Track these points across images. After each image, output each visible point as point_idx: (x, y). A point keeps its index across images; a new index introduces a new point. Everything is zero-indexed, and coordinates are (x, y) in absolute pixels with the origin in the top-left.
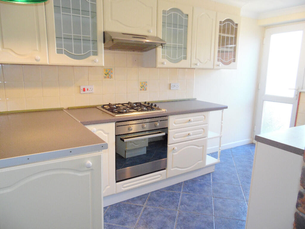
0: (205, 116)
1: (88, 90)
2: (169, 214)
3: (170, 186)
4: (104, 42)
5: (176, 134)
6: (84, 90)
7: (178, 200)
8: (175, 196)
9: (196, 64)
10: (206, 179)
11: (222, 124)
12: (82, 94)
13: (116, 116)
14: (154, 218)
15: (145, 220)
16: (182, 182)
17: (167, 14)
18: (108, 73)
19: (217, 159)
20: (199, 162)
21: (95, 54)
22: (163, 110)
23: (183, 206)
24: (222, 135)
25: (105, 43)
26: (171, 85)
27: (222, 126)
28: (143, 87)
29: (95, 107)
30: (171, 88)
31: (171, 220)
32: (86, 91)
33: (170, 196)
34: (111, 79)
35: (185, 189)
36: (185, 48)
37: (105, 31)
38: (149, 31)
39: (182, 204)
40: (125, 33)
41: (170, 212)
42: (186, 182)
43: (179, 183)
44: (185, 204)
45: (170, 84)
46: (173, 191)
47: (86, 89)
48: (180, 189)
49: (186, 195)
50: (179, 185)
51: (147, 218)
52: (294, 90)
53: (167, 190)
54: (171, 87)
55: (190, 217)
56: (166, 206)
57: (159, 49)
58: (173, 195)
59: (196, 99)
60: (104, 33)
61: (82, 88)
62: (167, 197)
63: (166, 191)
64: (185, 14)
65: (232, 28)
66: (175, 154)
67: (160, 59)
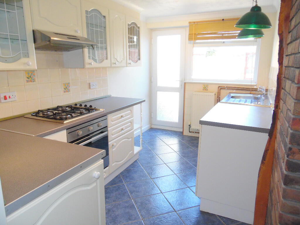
0: (131, 111)
1: (10, 97)
2: (127, 205)
3: (111, 181)
4: (35, 42)
5: (114, 131)
6: (5, 98)
7: (126, 191)
8: (121, 188)
9: (115, 64)
10: (137, 166)
11: (142, 116)
12: (3, 103)
13: (65, 122)
14: (117, 213)
15: (110, 218)
16: (119, 175)
17: (90, 14)
18: (30, 76)
19: (140, 147)
20: (130, 152)
21: (27, 55)
22: (101, 110)
23: (133, 194)
24: (142, 125)
25: (35, 44)
26: (91, 85)
27: (141, 117)
28: (67, 89)
29: (22, 116)
31: (133, 209)
32: (8, 100)
33: (117, 190)
34: (34, 82)
35: (126, 180)
36: (106, 49)
37: (34, 29)
38: (76, 31)
39: (131, 193)
40: (57, 33)
41: (127, 202)
42: (122, 173)
43: (117, 176)
44: (134, 192)
45: (90, 84)
46: (117, 185)
47: (8, 97)
48: (121, 181)
49: (130, 184)
50: (118, 178)
51: (111, 216)
52: (179, 82)
53: (111, 185)
54: (91, 87)
55: (145, 201)
56: (119, 199)
57: (86, 50)
58: (119, 188)
59: (111, 96)
60: (33, 31)
61: (2, 96)
62: (116, 191)
63: (110, 187)
64: (103, 16)
65: (136, 30)
66: (114, 150)
67: (87, 60)
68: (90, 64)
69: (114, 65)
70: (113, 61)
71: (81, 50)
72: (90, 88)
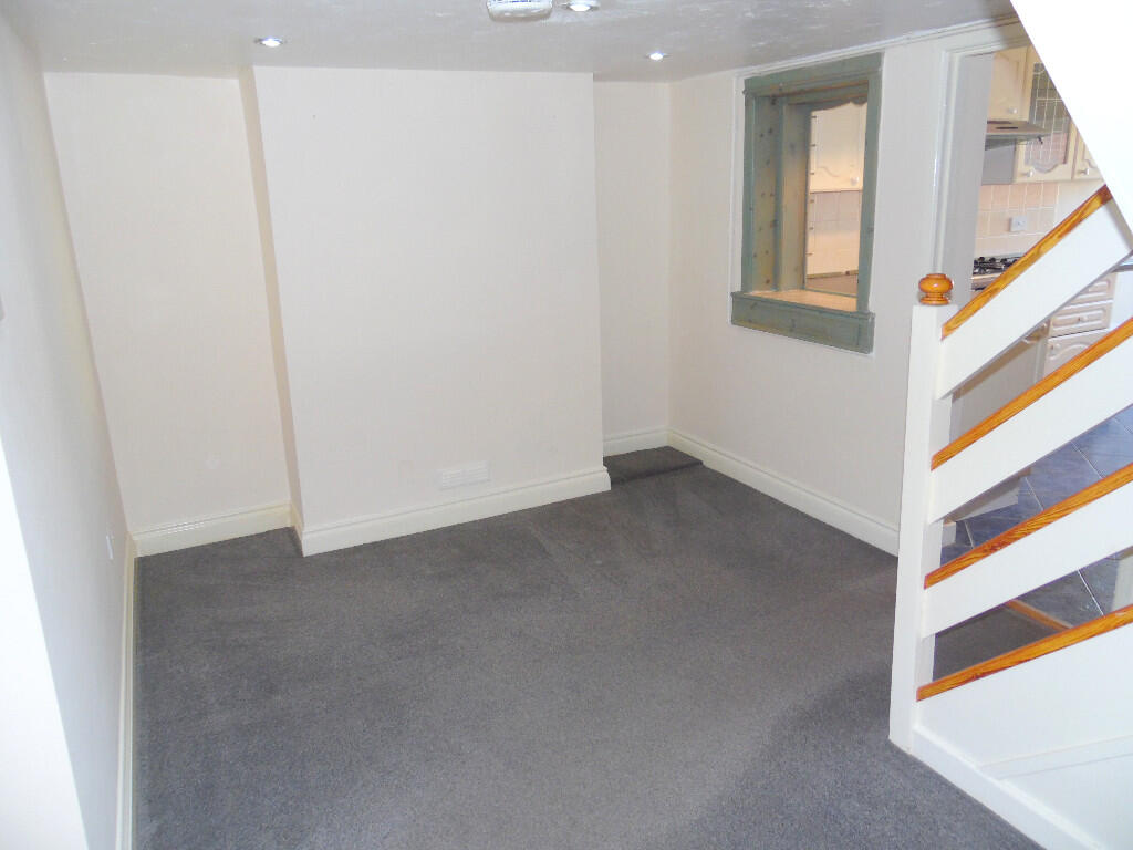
0: (1109, 282)
5: (1060, 318)
9: (1085, 172)
26: (1014, 221)
30: (1013, 229)
38: (1010, 111)
45: (1010, 221)
54: (1012, 227)
57: (1022, 148)
66: (1052, 358)
67: (1021, 167)
68: (1027, 174)
69: (1082, 176)
70: (1079, 166)
71: (1011, 147)
72: (1009, 230)
